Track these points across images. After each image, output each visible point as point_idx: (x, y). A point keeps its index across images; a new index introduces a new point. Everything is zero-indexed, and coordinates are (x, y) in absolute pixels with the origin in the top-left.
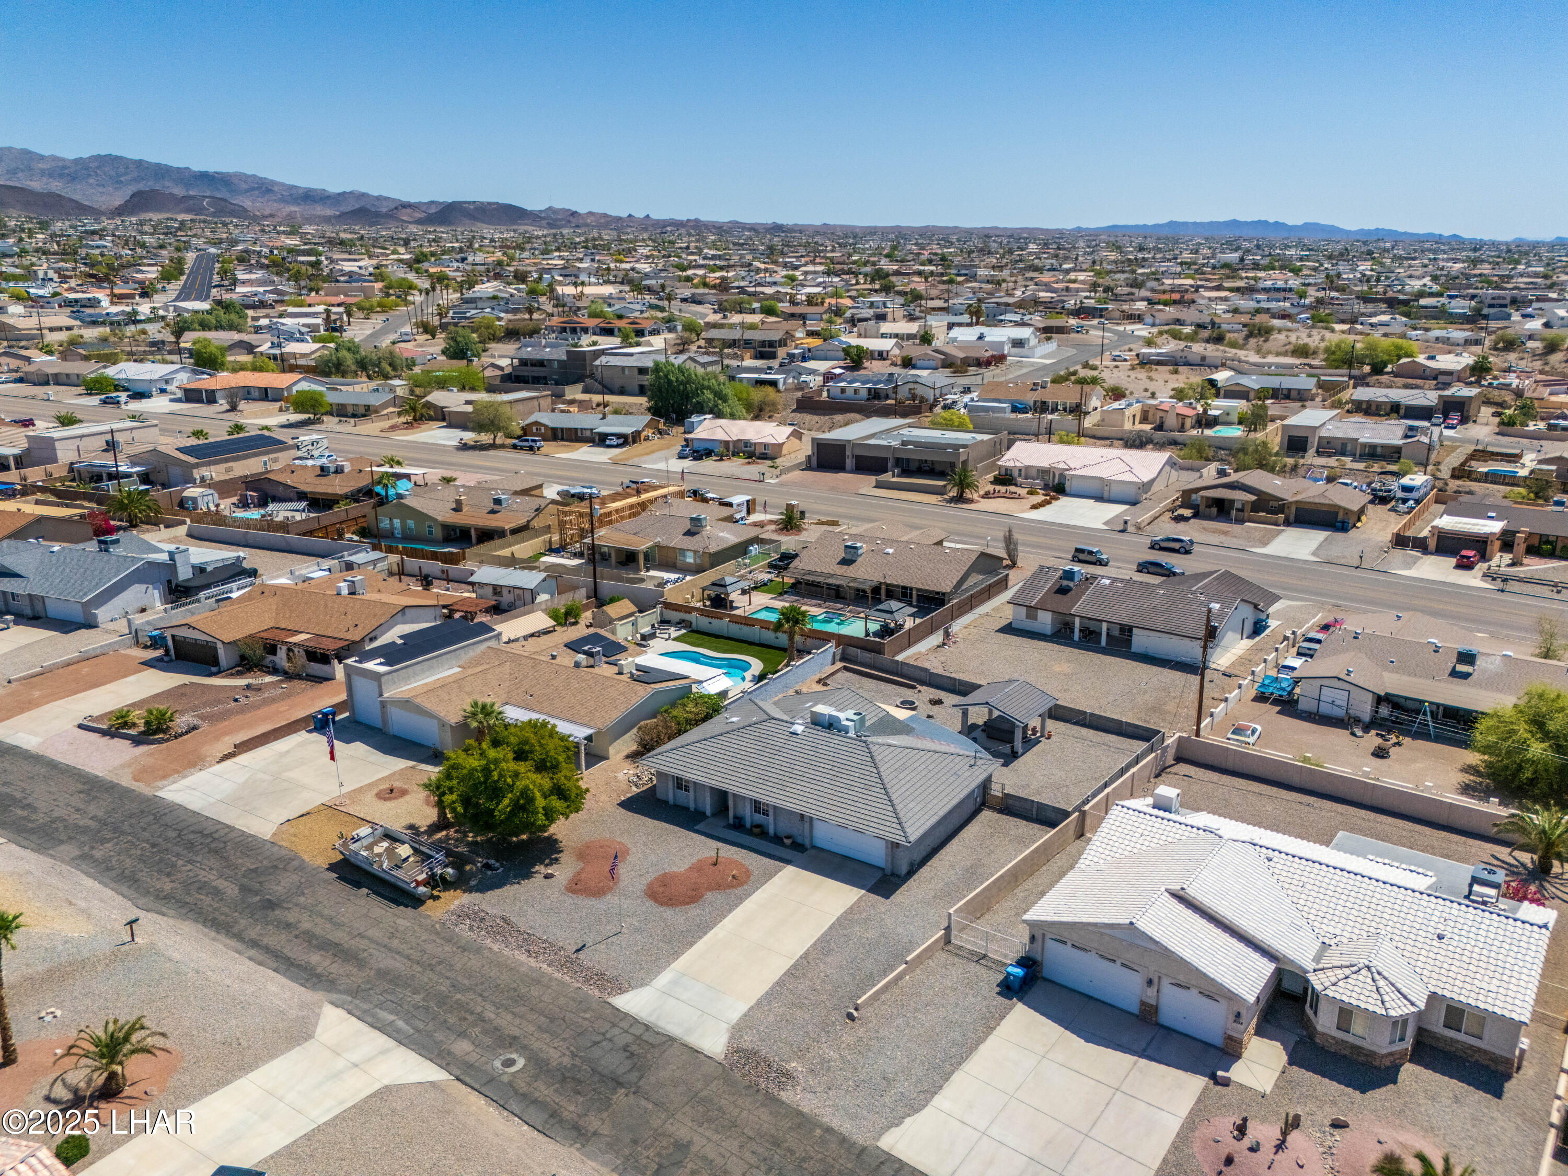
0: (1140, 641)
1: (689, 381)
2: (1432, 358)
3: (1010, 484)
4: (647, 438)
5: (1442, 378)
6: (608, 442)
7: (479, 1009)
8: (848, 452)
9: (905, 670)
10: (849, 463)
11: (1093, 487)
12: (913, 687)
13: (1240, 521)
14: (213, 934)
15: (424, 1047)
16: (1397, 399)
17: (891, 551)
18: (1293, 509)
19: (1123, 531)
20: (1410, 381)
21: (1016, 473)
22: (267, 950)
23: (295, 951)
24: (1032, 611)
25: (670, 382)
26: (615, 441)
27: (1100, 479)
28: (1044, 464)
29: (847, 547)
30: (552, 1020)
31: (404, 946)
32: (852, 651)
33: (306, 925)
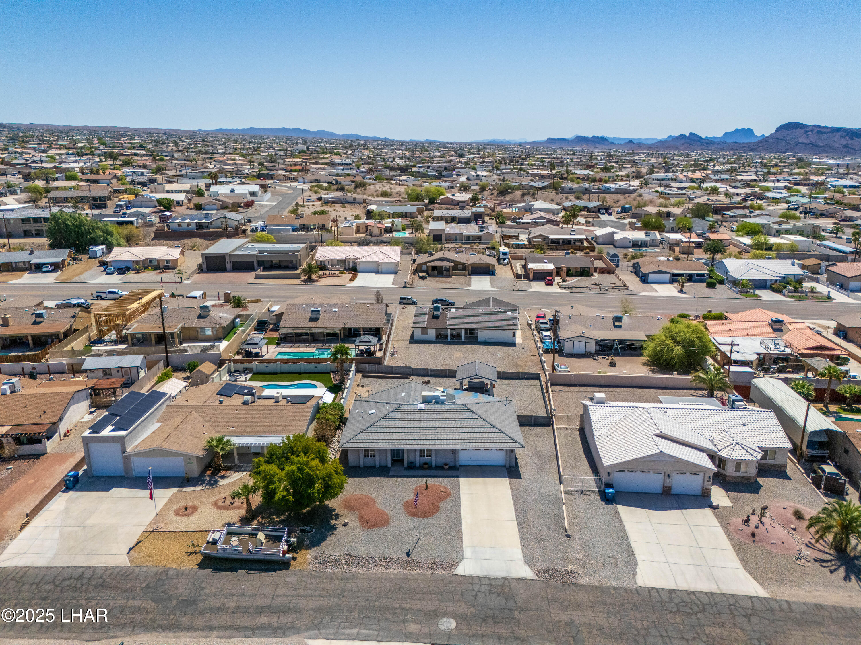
0: (481, 335)
1: (81, 224)
2: (453, 195)
3: (325, 270)
4: (69, 264)
5: (461, 204)
6: (44, 269)
7: (398, 606)
8: (227, 260)
9: (397, 370)
10: (229, 266)
11: (373, 267)
12: (407, 378)
13: (448, 276)
14: (171, 634)
15: (394, 637)
16: (453, 214)
17: (336, 310)
18: (470, 268)
19: (405, 287)
20: (448, 206)
21: (326, 264)
22: (221, 627)
23: (245, 621)
24: (424, 330)
25: (67, 226)
26: (49, 269)
27: (376, 262)
28: (342, 257)
29: (312, 311)
30: (441, 594)
31: (309, 591)
32: (363, 366)
33: (232, 604)
